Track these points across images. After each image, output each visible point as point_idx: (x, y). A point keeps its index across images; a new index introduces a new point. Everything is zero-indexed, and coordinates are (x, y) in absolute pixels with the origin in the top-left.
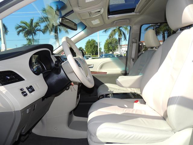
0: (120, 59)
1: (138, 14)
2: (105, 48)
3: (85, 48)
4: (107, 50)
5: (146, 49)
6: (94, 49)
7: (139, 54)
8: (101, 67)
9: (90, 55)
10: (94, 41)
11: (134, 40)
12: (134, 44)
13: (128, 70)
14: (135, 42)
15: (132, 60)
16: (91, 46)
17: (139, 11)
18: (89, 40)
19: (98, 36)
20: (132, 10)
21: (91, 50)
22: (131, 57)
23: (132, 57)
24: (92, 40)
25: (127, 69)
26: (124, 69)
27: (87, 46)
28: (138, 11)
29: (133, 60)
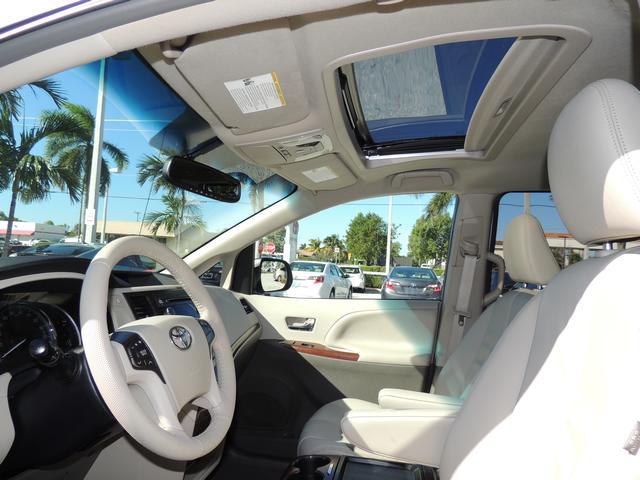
0: (413, 309)
1: (477, 155)
2: (411, 246)
3: (345, 239)
4: (418, 251)
5: (510, 285)
6: (374, 243)
7: (487, 299)
8: (343, 332)
9: (361, 263)
10: (376, 221)
11: (468, 247)
12: (467, 259)
13: (441, 355)
14: (473, 251)
15: (457, 317)
16: (366, 234)
17: (483, 147)
18: (361, 215)
19: (390, 206)
20: (456, 142)
21: (364, 247)
22: (454, 308)
23: (458, 308)
24: (369, 217)
25: (438, 349)
26: (426, 348)
27: (351, 235)
28: (474, 145)
29: (461, 318)
